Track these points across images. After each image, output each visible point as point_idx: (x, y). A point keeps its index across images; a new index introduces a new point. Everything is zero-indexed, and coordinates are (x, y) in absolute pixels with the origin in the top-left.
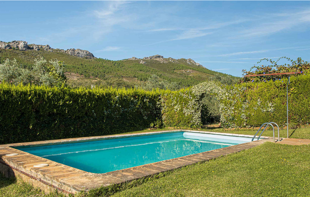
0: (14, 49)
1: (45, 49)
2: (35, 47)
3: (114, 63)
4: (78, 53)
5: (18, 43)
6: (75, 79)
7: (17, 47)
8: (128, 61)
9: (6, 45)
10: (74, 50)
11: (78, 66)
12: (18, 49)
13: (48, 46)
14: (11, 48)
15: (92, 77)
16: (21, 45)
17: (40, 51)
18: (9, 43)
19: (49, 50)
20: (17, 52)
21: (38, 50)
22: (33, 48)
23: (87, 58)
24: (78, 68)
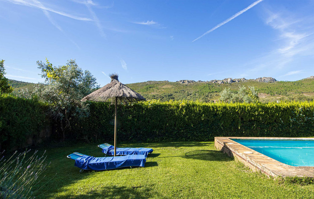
0: (225, 83)
1: (242, 81)
2: (236, 81)
3: (294, 83)
4: (264, 80)
5: (227, 79)
6: (264, 97)
7: (227, 82)
8: (306, 80)
9: (222, 81)
10: (261, 78)
11: (265, 89)
12: (228, 83)
13: (244, 78)
14: (224, 83)
15: (276, 95)
16: (229, 80)
17: (240, 82)
18: (223, 80)
19: (245, 81)
20: (227, 84)
21: (238, 82)
22: (235, 81)
23: (271, 82)
24: (265, 90)
